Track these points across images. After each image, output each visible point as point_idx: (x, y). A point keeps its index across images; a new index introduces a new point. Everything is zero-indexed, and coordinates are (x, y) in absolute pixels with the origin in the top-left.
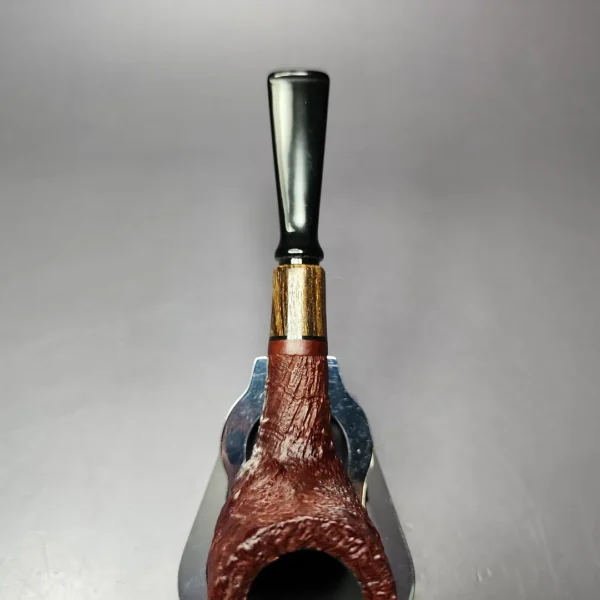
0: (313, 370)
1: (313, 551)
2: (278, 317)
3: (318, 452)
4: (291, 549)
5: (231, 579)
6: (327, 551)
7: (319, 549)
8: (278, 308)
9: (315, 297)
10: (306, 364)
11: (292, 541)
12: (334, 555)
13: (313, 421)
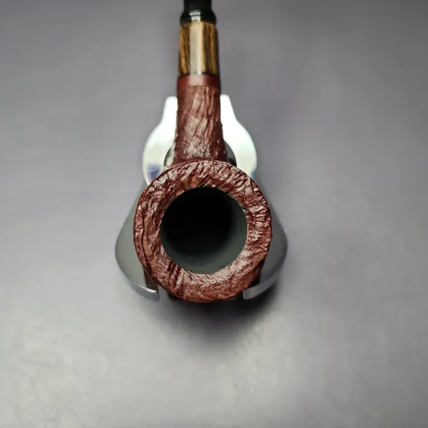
0: (210, 97)
1: (209, 188)
2: (183, 61)
3: (214, 154)
4: (194, 186)
5: (149, 205)
6: (219, 188)
7: (214, 186)
8: (183, 54)
9: (210, 46)
10: (205, 92)
11: (194, 179)
12: (224, 190)
13: (210, 132)
